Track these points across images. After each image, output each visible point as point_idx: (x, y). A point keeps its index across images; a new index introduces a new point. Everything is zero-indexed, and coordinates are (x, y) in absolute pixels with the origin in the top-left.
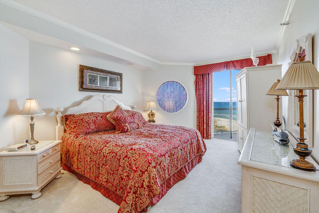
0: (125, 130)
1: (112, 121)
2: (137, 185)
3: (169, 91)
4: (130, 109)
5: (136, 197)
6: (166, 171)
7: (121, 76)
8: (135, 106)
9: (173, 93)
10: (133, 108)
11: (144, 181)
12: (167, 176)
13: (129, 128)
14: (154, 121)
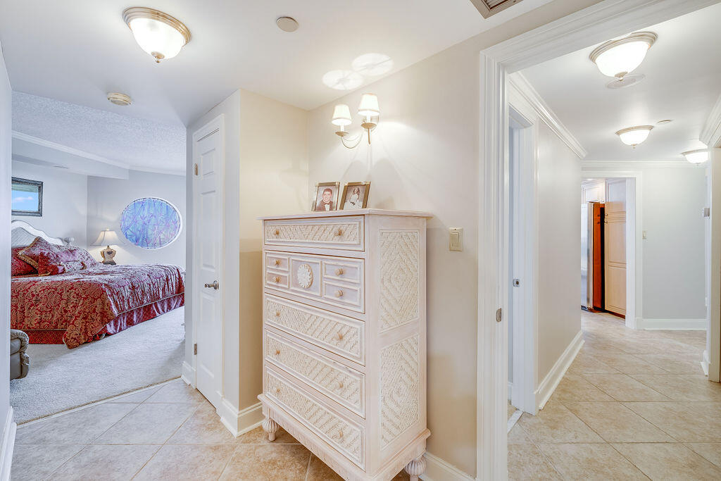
0: (60, 271)
1: (28, 260)
2: (87, 310)
3: (146, 213)
4: (60, 243)
5: (87, 322)
6: (126, 303)
7: (40, 187)
8: (73, 239)
9: (153, 218)
10: (67, 241)
11: (96, 307)
12: (127, 308)
13: (66, 269)
14: (113, 263)
